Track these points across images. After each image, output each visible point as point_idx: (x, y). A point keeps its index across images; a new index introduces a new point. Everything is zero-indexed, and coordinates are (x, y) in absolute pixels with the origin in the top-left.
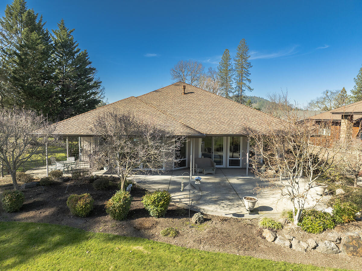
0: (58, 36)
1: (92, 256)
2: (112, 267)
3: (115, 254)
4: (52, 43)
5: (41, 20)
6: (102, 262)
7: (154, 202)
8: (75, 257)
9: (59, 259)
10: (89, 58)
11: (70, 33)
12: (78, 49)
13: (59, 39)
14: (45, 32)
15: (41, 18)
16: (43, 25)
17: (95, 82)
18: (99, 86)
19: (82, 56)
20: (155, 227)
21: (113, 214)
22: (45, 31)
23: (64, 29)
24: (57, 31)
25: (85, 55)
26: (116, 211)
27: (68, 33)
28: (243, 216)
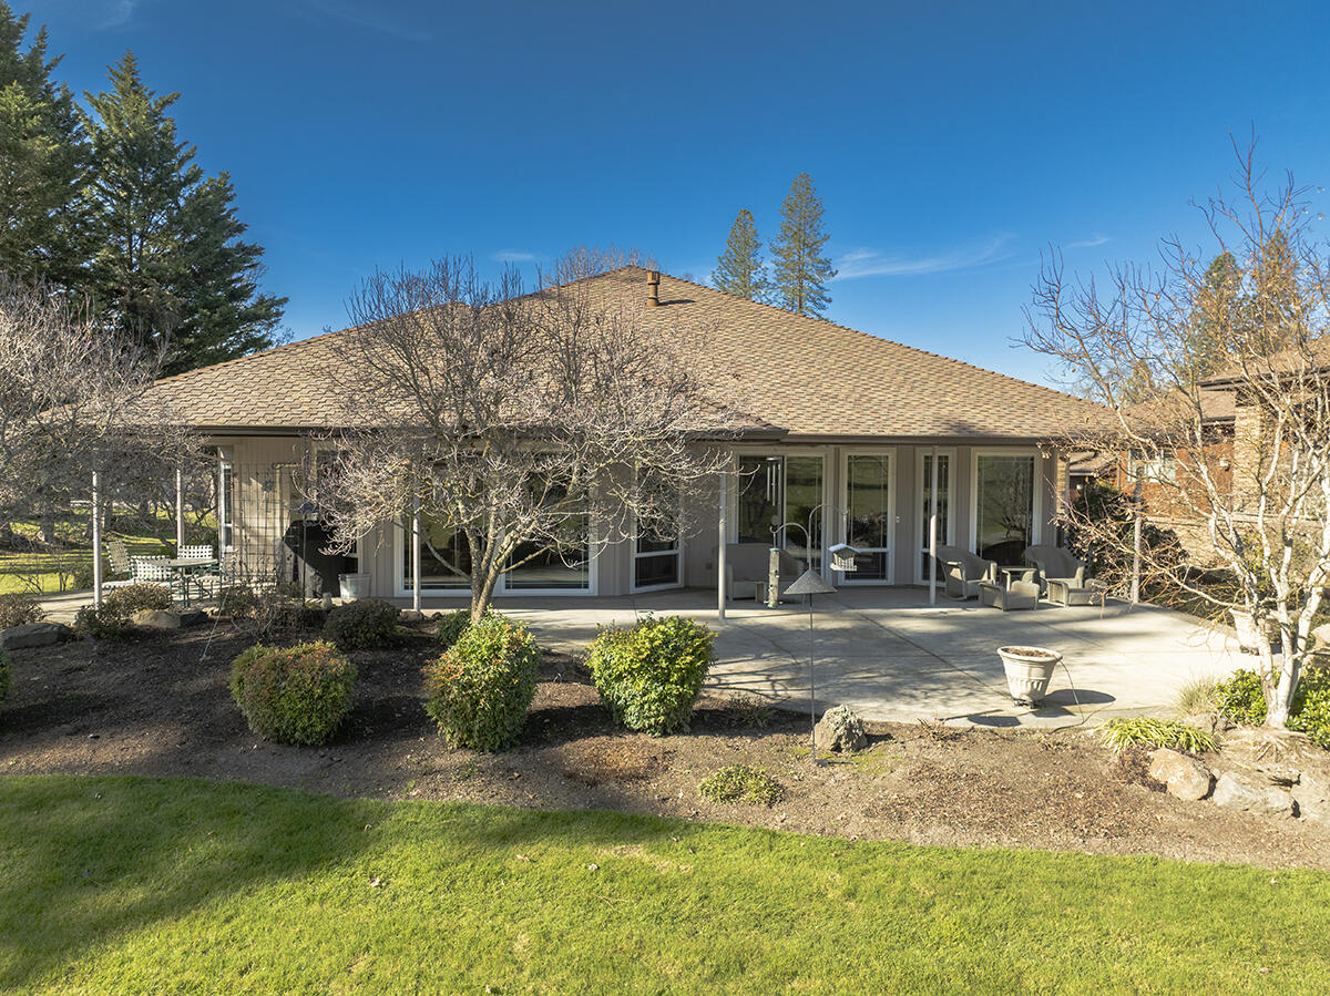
0: (108, 115)
1: (402, 900)
2: (524, 939)
3: (519, 885)
4: (87, 140)
5: (40, 47)
6: (463, 922)
7: (650, 661)
8: (315, 907)
9: (234, 922)
10: (235, 210)
11: (162, 106)
12: (195, 167)
13: (116, 130)
14: (58, 96)
15: (42, 38)
16: (48, 68)
17: (262, 301)
18: (278, 314)
19: (211, 197)
20: (666, 769)
21: (464, 717)
22: (58, 90)
23: (136, 92)
24: (109, 99)
25: (222, 194)
26: (477, 702)
27: (153, 107)
28: (1014, 721)
